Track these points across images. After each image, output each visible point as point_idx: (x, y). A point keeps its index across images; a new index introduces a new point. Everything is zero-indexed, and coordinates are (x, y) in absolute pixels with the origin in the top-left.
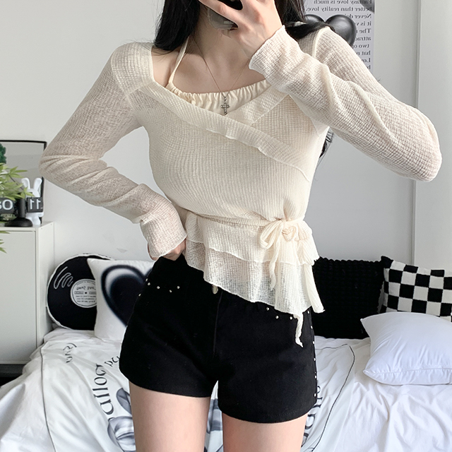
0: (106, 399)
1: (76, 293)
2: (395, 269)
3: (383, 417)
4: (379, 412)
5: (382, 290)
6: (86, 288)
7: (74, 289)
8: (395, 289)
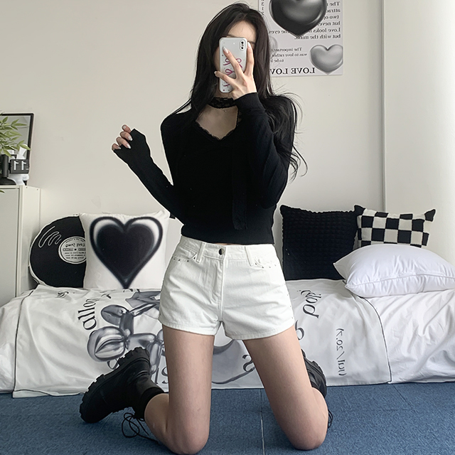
0: (91, 316)
1: (65, 250)
2: (367, 215)
5: (356, 238)
6: (76, 245)
7: (63, 246)
8: (367, 233)
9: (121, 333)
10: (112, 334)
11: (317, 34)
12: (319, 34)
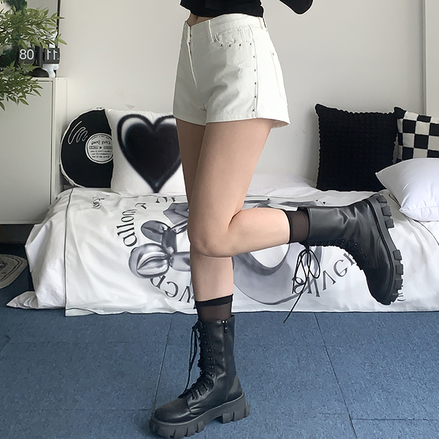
0: (131, 232)
1: (91, 147)
6: (101, 143)
7: (89, 143)
9: (164, 250)
10: (154, 251)
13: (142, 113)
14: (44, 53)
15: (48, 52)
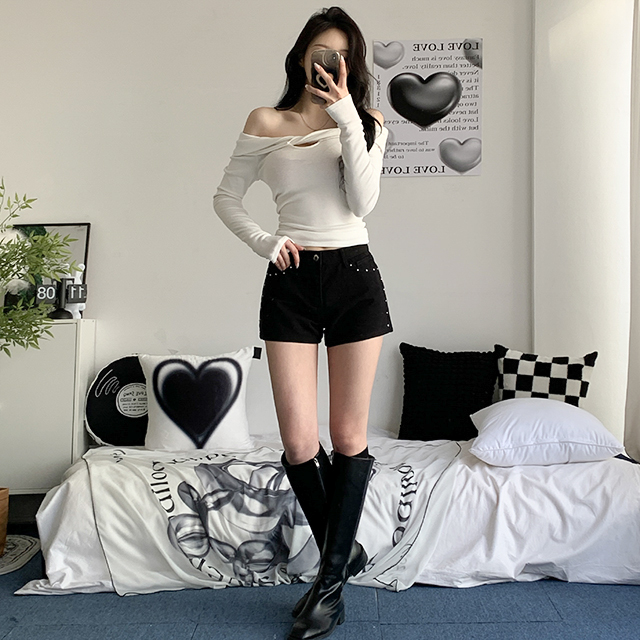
0: (166, 494)
1: (123, 400)
2: (511, 358)
3: (492, 501)
4: (487, 496)
6: (135, 394)
7: (120, 396)
11: (449, 124)
12: (451, 125)
13: (183, 358)
14: (67, 291)
15: (73, 289)
